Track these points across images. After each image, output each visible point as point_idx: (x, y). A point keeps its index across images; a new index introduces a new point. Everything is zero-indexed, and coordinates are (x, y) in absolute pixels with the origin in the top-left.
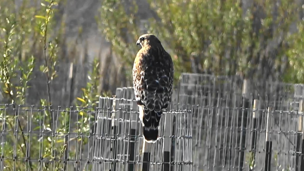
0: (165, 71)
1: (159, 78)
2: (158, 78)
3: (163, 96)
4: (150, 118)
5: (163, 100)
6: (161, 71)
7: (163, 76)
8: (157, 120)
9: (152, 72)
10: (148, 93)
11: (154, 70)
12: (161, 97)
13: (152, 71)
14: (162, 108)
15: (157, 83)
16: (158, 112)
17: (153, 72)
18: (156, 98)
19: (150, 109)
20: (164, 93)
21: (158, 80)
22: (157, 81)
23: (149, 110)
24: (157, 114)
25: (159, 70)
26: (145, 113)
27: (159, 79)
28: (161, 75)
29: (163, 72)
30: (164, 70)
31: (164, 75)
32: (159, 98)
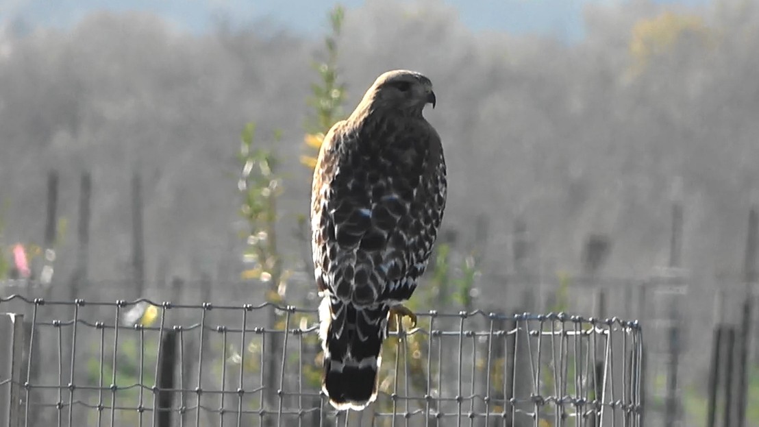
0: (393, 181)
1: (373, 202)
2: (371, 201)
3: (384, 257)
4: (342, 328)
5: (386, 270)
6: (382, 182)
7: (385, 198)
8: (364, 336)
9: (350, 186)
10: (338, 249)
11: (361, 178)
12: (378, 260)
13: (352, 181)
14: (381, 298)
15: (367, 218)
16: (366, 310)
17: (354, 186)
18: (358, 263)
19: (343, 300)
20: (389, 250)
21: (369, 207)
22: (366, 212)
23: (341, 303)
24: (364, 313)
25: (374, 180)
26: (333, 315)
27: (374, 205)
28: (379, 193)
29: (388, 183)
30: (390, 179)
31: (390, 193)
32: (368, 262)
